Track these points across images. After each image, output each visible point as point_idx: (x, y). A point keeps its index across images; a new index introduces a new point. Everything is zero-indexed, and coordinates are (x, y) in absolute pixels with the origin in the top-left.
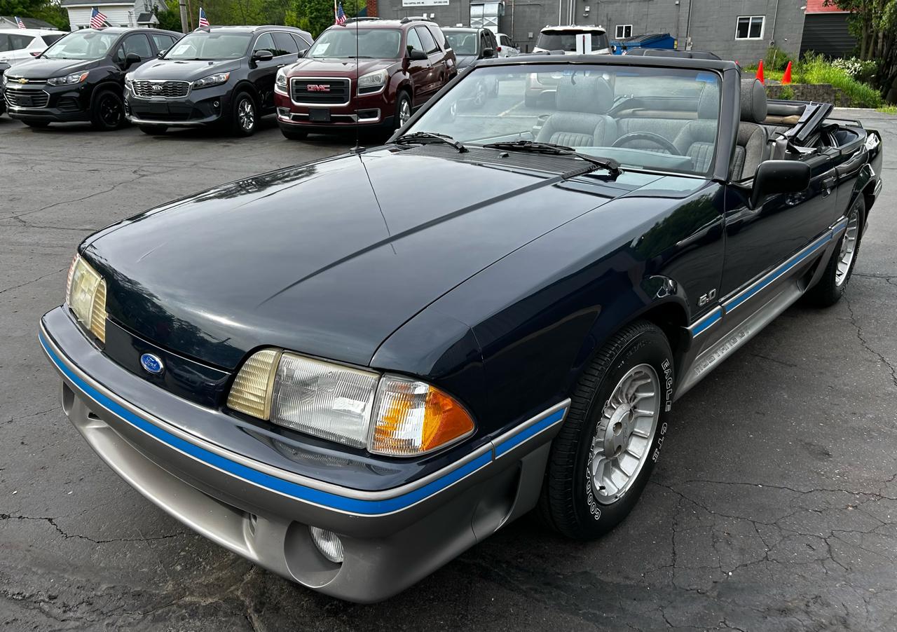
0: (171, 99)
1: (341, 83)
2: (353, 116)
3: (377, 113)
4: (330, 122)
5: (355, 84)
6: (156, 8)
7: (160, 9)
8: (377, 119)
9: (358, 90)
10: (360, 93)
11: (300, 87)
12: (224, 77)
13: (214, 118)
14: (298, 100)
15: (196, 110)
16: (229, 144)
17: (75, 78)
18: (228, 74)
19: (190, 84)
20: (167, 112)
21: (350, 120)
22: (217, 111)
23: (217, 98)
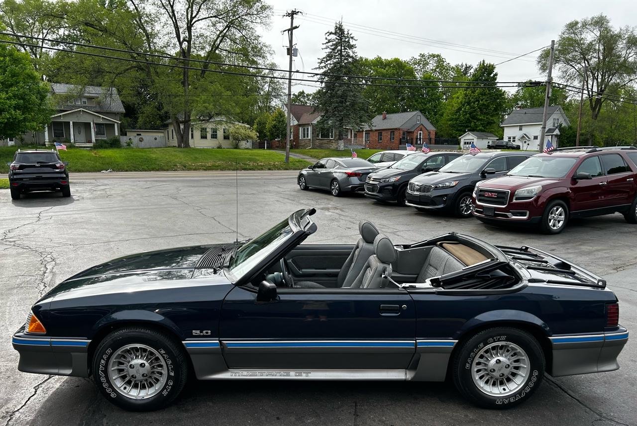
0: (422, 194)
1: (504, 193)
2: (509, 214)
3: (526, 213)
4: (493, 216)
5: (513, 194)
6: (561, 125)
7: (563, 125)
8: (525, 217)
9: (514, 198)
10: (516, 200)
11: (482, 193)
12: (454, 184)
13: (442, 206)
14: (479, 201)
15: (432, 201)
16: (440, 221)
17: (393, 180)
18: (457, 182)
19: (433, 186)
20: (419, 201)
21: (507, 216)
22: (444, 202)
23: (446, 195)
